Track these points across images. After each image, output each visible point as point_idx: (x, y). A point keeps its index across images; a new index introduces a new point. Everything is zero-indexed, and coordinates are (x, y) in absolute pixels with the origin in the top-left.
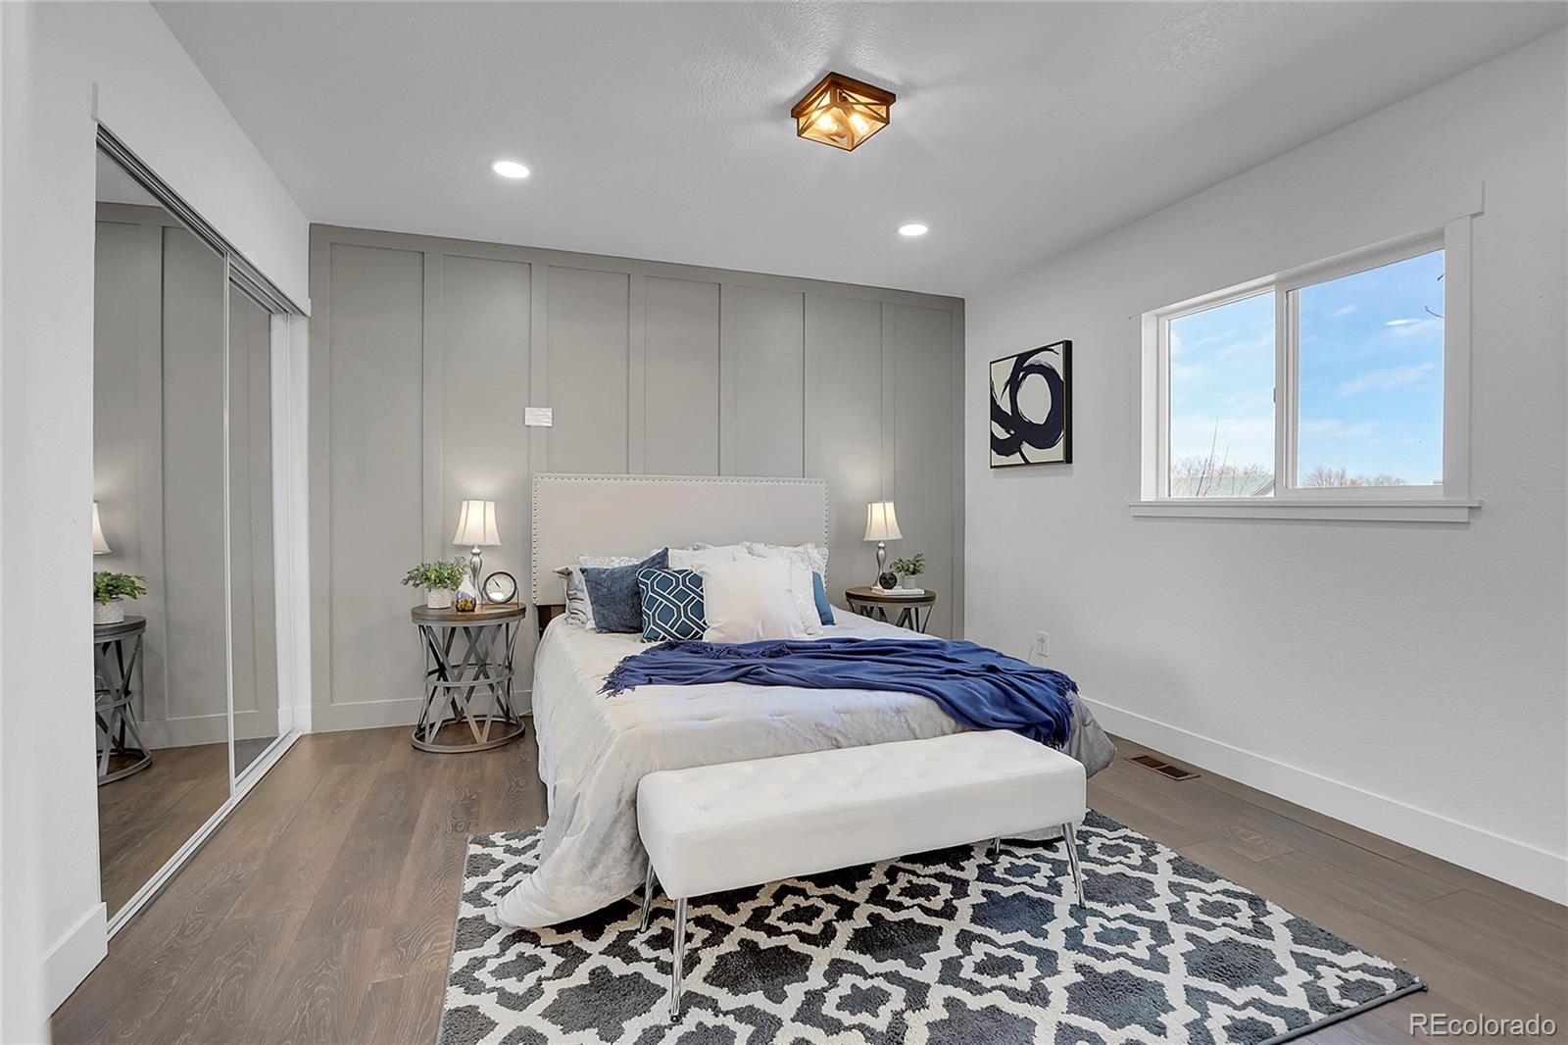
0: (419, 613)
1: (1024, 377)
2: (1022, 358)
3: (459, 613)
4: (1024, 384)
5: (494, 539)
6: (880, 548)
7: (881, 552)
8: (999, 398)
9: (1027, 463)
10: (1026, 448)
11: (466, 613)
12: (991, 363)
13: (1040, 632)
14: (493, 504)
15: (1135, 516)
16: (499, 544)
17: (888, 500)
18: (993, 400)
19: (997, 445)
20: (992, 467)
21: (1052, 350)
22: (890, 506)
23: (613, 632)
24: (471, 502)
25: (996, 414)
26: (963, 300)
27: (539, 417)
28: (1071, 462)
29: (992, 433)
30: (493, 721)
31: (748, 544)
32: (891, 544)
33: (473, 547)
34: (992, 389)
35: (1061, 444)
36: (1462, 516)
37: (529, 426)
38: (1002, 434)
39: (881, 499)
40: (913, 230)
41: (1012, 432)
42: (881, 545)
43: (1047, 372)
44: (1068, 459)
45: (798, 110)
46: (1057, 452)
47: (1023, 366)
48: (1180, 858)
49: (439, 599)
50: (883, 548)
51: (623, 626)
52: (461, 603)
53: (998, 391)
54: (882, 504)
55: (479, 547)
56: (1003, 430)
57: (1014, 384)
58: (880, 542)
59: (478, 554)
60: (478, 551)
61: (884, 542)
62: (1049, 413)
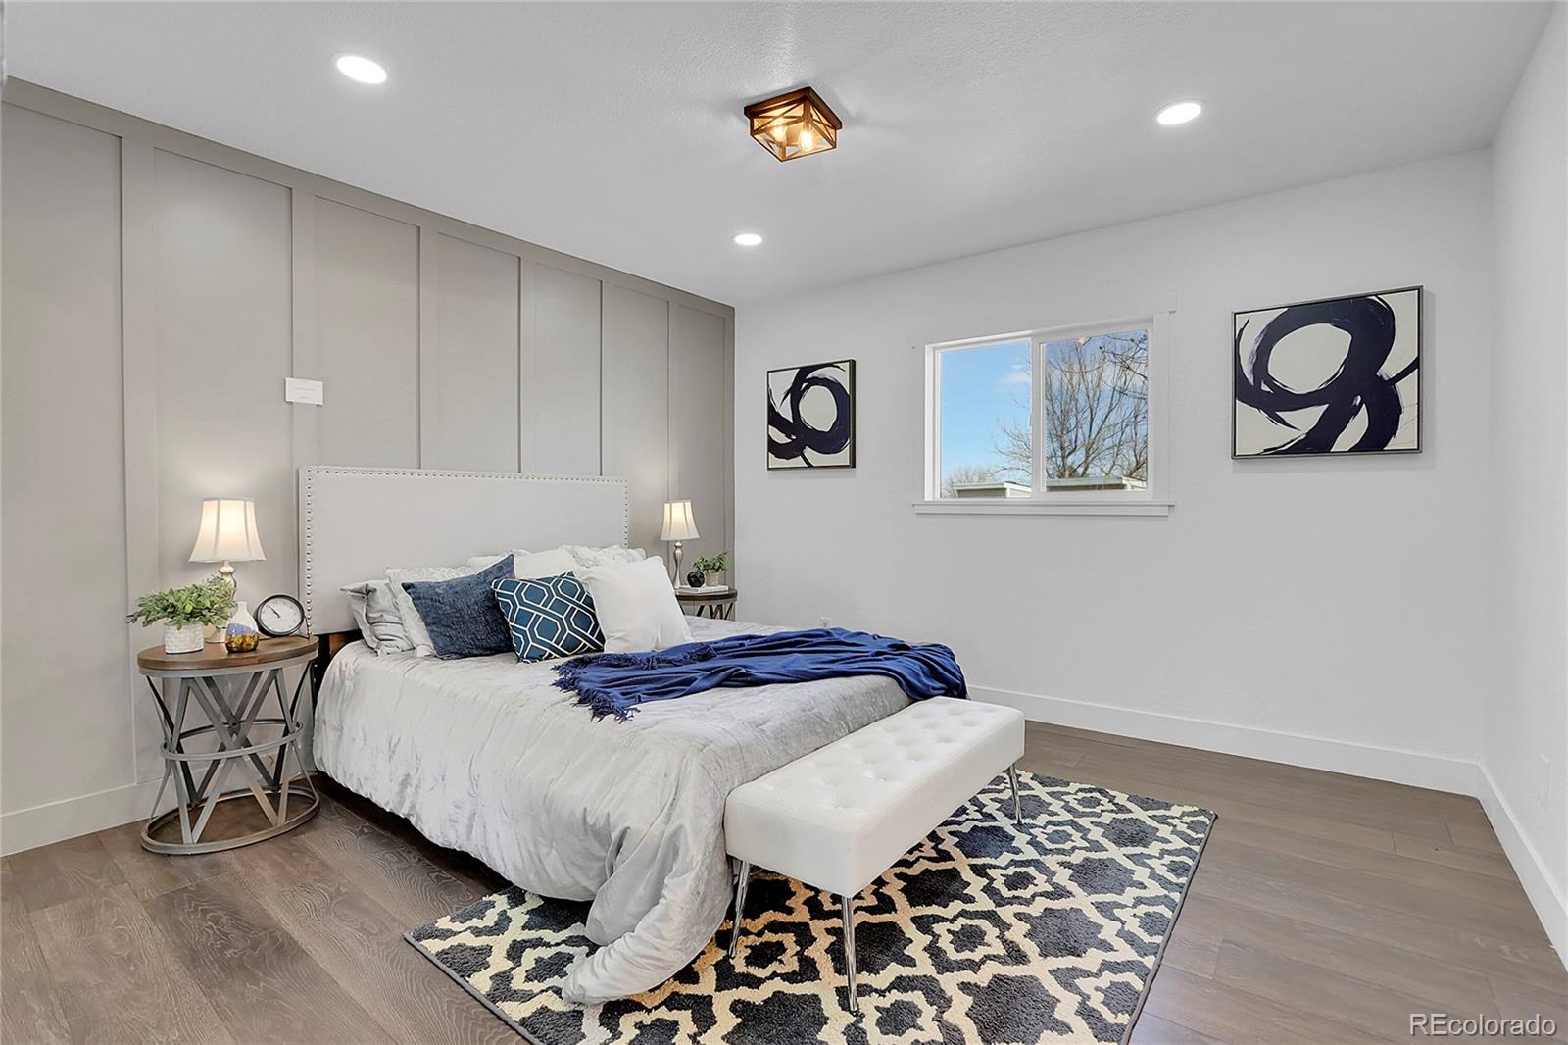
0: (151, 663)
1: (807, 388)
2: (804, 371)
3: (234, 656)
4: (808, 395)
5: (257, 553)
6: (677, 547)
7: (678, 551)
8: (778, 405)
9: (810, 466)
10: (808, 452)
11: (246, 655)
12: (769, 372)
13: (823, 618)
14: (252, 504)
15: (918, 514)
16: (264, 558)
17: (687, 499)
18: (771, 408)
19: (774, 447)
20: (769, 469)
21: (838, 367)
22: (688, 505)
23: (465, 656)
24: (223, 502)
25: (775, 419)
26: (733, 309)
27: (305, 391)
28: (854, 466)
29: (769, 436)
30: (289, 794)
31: (570, 547)
32: (687, 543)
33: (222, 563)
34: (769, 396)
35: (846, 450)
36: (1164, 511)
37: (291, 403)
38: (781, 438)
39: (680, 498)
40: (748, 240)
41: (794, 438)
42: (678, 544)
43: (833, 386)
44: (853, 464)
45: (753, 111)
46: (843, 457)
47: (804, 380)
48: (1035, 775)
49: (182, 640)
50: (680, 547)
51: (478, 648)
52: (237, 641)
53: (777, 399)
54: (682, 504)
55: (231, 564)
56: (783, 435)
57: (795, 394)
58: (677, 541)
59: (231, 574)
60: (231, 569)
61: (681, 541)
62: (835, 423)
